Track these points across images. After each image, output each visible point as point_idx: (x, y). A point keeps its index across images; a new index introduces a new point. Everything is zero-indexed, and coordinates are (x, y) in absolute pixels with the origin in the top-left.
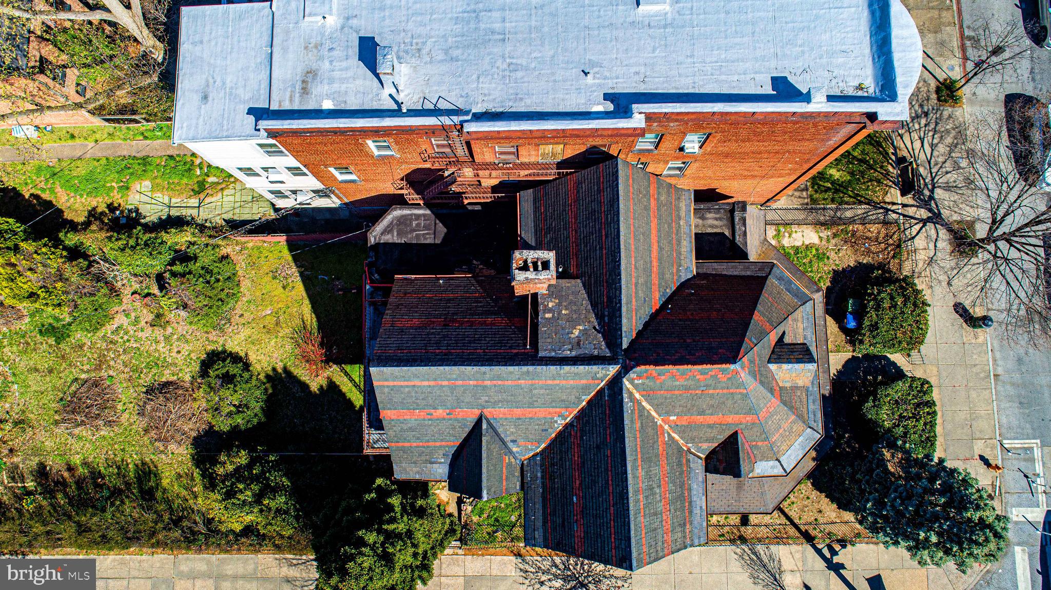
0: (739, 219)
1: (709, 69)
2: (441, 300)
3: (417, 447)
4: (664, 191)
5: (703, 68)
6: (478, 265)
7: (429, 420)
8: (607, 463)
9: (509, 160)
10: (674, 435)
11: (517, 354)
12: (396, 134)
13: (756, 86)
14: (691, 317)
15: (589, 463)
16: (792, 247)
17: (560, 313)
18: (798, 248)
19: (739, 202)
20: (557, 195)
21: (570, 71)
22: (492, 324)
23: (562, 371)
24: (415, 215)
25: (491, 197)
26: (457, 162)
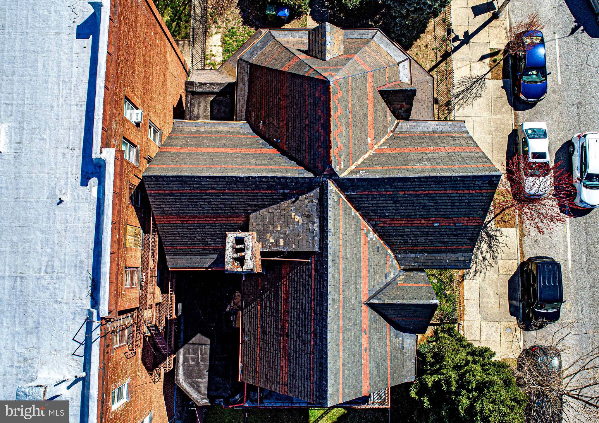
0: (200, 88)
1: (64, 92)
2: (263, 339)
3: (391, 361)
4: (175, 142)
5: (64, 96)
6: (231, 306)
7: (370, 351)
8: (410, 194)
9: (138, 276)
10: (382, 142)
11: (317, 271)
12: (107, 383)
13: (83, 52)
14: (285, 122)
15: (408, 211)
16: (223, 55)
17: (280, 233)
18: (224, 51)
19: (186, 87)
20: (173, 233)
21: (57, 216)
22: (287, 294)
23: (333, 231)
24: (184, 362)
25: (171, 294)
26: (138, 323)
